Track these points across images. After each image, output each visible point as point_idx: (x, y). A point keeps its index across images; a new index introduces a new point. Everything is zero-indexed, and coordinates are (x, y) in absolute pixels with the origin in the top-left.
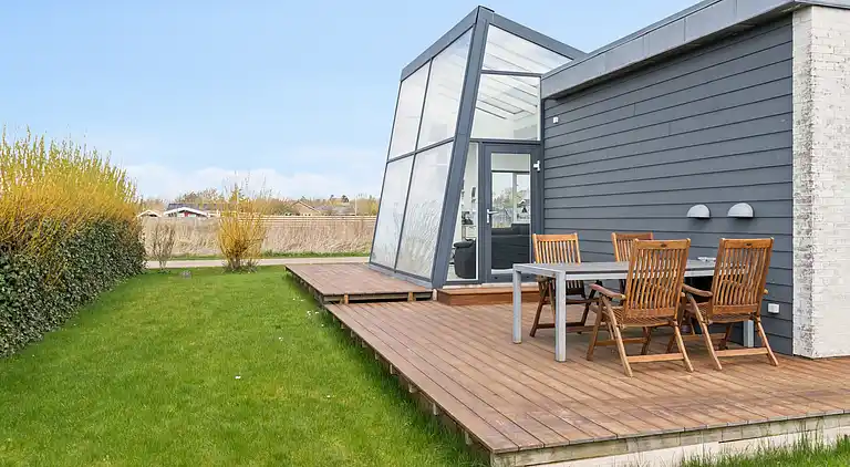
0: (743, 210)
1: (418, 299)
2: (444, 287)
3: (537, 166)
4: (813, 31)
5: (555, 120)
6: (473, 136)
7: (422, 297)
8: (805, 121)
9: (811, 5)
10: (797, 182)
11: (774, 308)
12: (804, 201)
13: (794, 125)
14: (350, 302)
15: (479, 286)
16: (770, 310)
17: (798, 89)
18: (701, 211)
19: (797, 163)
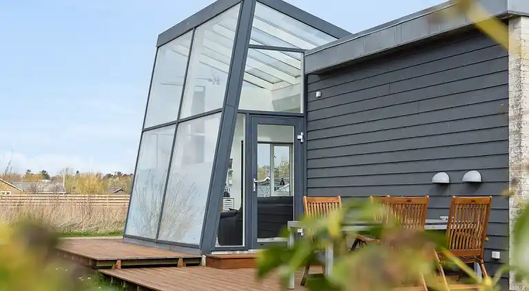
0: (475, 176)
1: (188, 265)
2: (212, 253)
3: (300, 137)
4: (522, 36)
5: (318, 94)
6: (240, 108)
7: (192, 262)
8: (517, 106)
9: (521, 16)
10: (512, 154)
11: (496, 255)
12: (517, 168)
13: (510, 108)
14: (123, 267)
15: (246, 252)
16: (493, 257)
17: (512, 80)
18: (442, 178)
19: (512, 138)
